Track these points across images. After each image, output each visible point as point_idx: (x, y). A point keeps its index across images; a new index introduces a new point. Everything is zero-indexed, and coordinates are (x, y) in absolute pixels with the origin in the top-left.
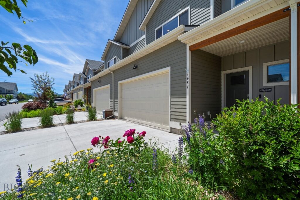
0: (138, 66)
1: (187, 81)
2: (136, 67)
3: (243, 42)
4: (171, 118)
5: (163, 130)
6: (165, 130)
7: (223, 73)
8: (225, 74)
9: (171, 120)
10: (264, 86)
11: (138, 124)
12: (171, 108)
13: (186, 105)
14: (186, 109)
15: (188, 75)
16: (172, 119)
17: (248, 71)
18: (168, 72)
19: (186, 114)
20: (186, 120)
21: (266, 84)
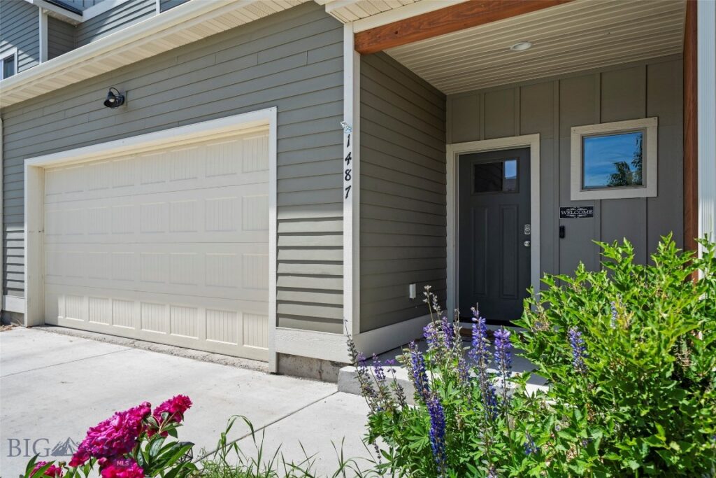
0: (130, 97)
1: (346, 167)
2: (116, 101)
3: (525, 47)
4: (278, 316)
5: (245, 362)
6: (250, 363)
7: (453, 152)
8: (456, 154)
9: (277, 325)
10: (572, 199)
11: (125, 345)
12: (278, 275)
13: (341, 263)
14: (341, 277)
15: (351, 148)
16: (281, 320)
17: (527, 150)
18: (265, 128)
19: (342, 299)
20: (341, 321)
21: (577, 195)
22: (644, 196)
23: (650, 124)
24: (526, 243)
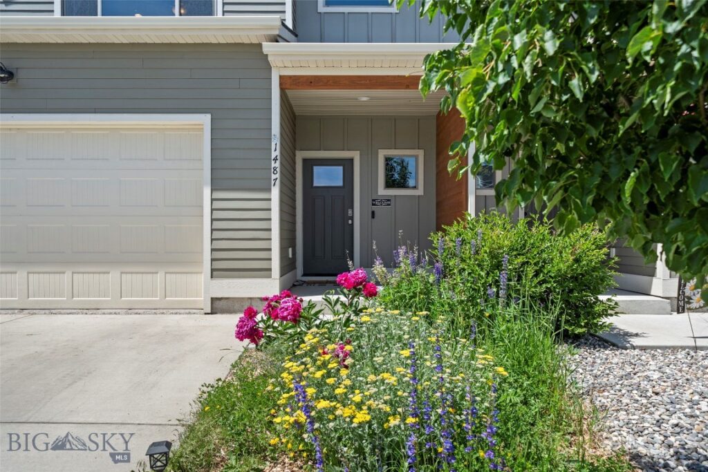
1: (273, 165)
3: (365, 99)
4: (212, 270)
7: (299, 156)
8: (302, 158)
9: (212, 277)
10: (379, 194)
12: (212, 240)
13: (269, 230)
14: (269, 239)
15: (277, 152)
17: (351, 160)
18: (202, 127)
19: (271, 255)
20: (270, 270)
21: (382, 191)
22: (417, 194)
23: (421, 153)
24: (350, 222)
